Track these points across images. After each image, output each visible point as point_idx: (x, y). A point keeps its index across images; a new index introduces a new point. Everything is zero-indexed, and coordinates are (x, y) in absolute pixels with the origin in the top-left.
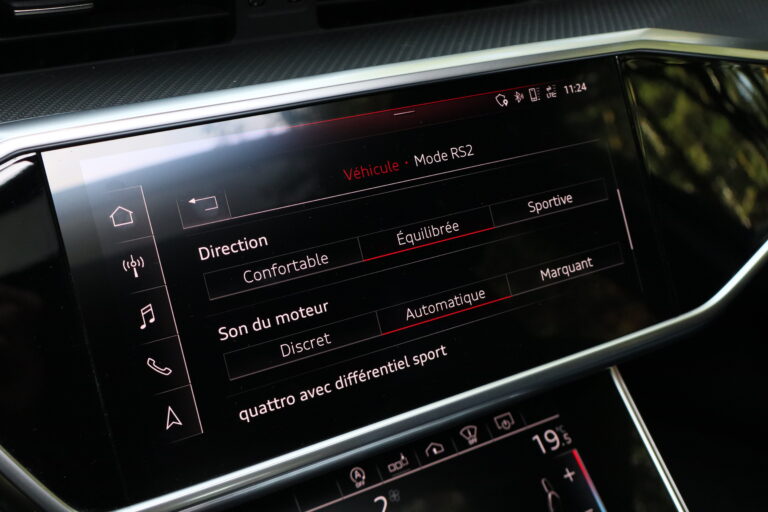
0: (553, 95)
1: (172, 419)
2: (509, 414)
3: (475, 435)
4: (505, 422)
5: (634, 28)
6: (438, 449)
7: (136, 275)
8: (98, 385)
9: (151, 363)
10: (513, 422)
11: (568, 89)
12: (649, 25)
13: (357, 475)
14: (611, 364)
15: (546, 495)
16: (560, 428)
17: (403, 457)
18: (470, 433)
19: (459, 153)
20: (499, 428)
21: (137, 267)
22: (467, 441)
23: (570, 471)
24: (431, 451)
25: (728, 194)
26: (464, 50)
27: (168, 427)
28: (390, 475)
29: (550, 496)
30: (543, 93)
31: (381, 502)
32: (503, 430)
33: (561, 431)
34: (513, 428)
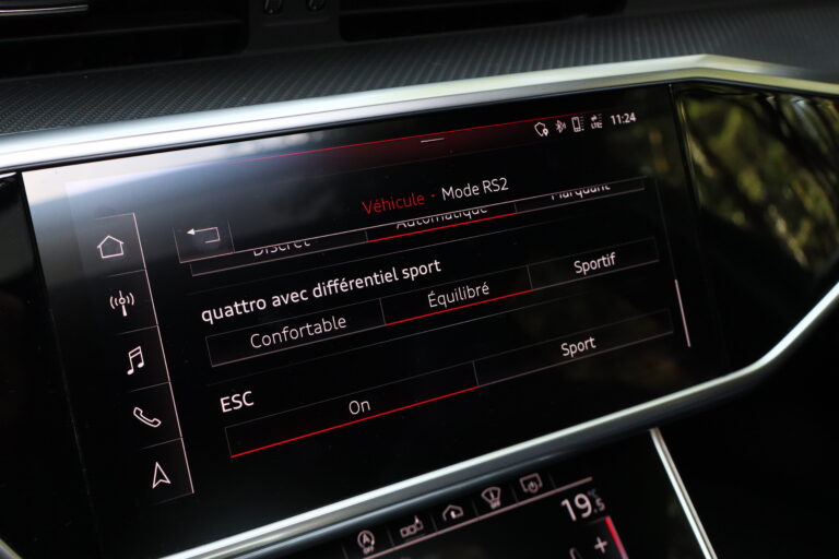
0: (599, 125)
1: (160, 476)
2: (537, 475)
3: (498, 498)
4: (532, 484)
5: (690, 53)
6: (457, 512)
7: (125, 314)
8: (76, 437)
9: (138, 412)
10: (541, 485)
11: (615, 119)
12: (708, 52)
13: (366, 539)
14: (653, 425)
16: (592, 493)
17: (417, 521)
18: (492, 495)
19: (492, 187)
20: (525, 490)
21: (126, 304)
22: (489, 505)
23: (602, 541)
24: (448, 515)
25: (781, 227)
26: (502, 72)
27: (154, 486)
28: (403, 541)
30: (587, 123)
32: (529, 493)
33: (595, 496)
34: (541, 491)
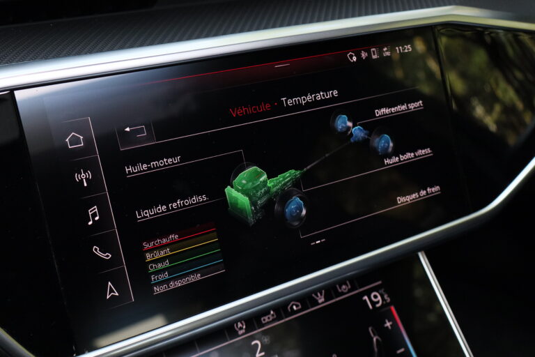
0: (388, 54)
1: (111, 291)
2: (347, 282)
3: (323, 296)
4: (344, 287)
5: (445, 5)
6: (297, 306)
7: (85, 185)
9: (96, 250)
10: (349, 287)
11: (399, 50)
12: (456, 3)
13: (240, 325)
15: (372, 338)
16: (382, 291)
17: (272, 312)
20: (340, 291)
21: (86, 178)
22: (317, 301)
23: (389, 321)
24: (292, 308)
26: (325, 19)
27: (108, 297)
28: (263, 325)
29: (375, 339)
30: (381, 52)
31: (257, 345)
32: (342, 292)
33: (383, 293)
34: (350, 291)
